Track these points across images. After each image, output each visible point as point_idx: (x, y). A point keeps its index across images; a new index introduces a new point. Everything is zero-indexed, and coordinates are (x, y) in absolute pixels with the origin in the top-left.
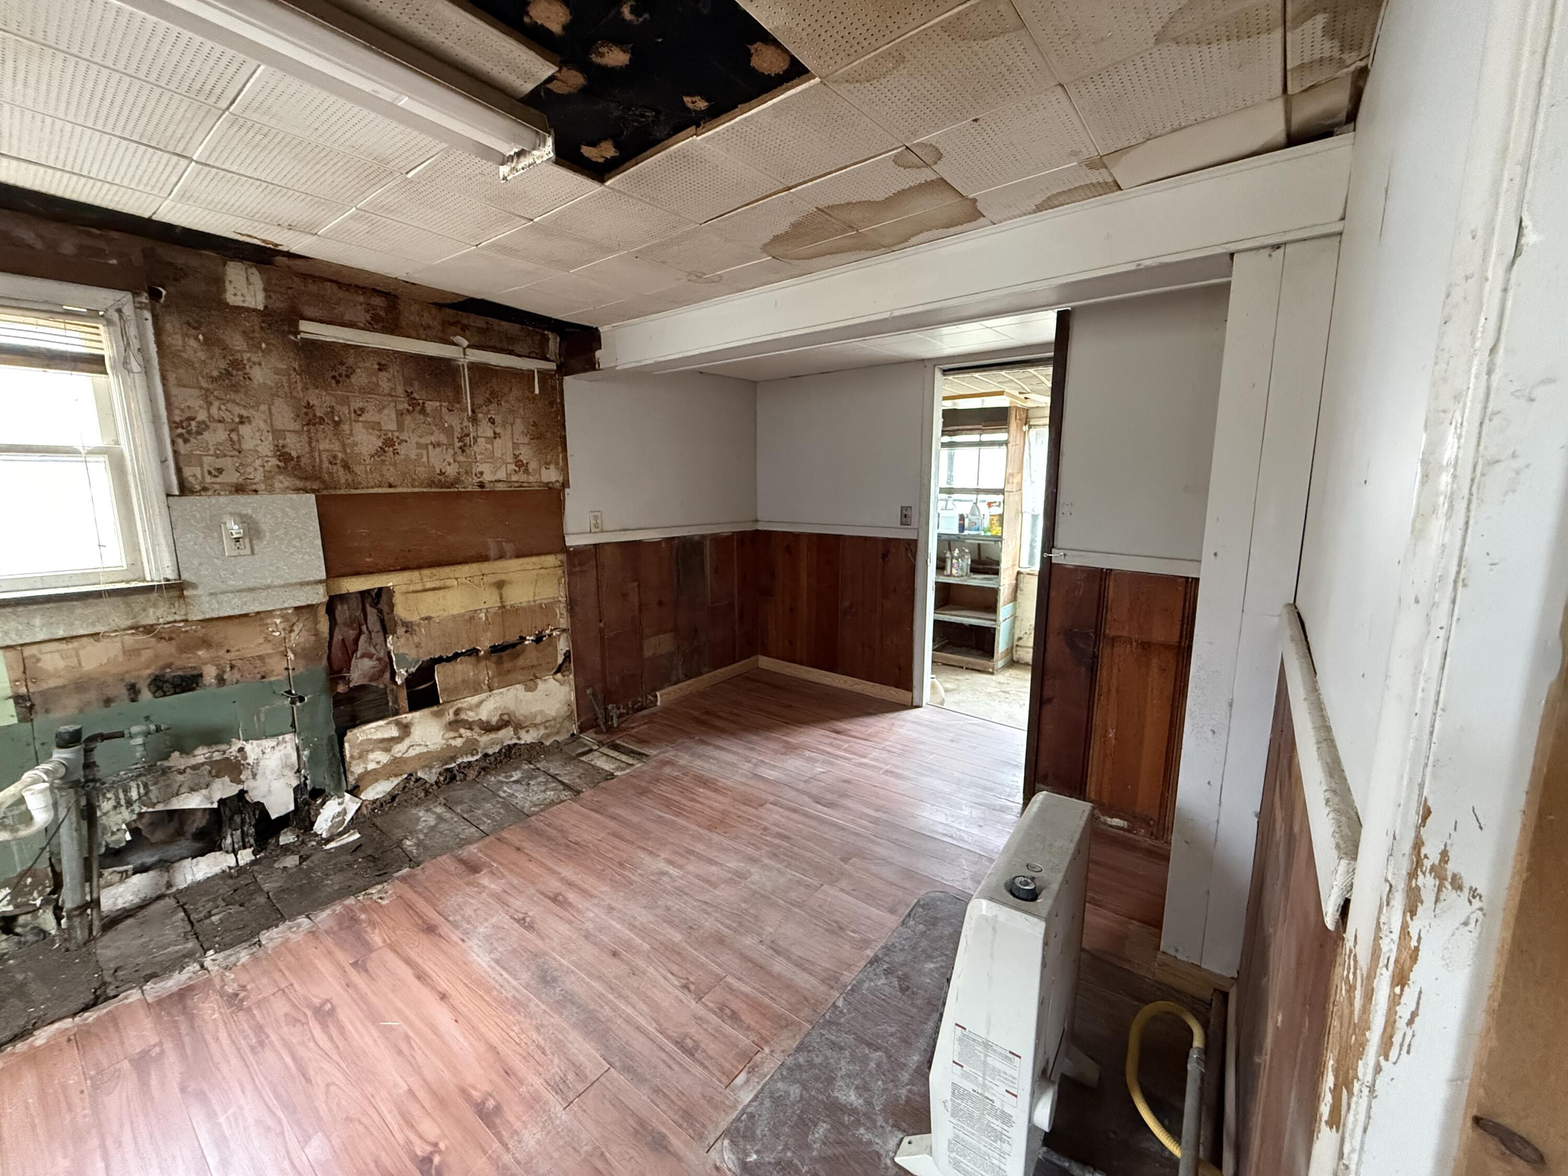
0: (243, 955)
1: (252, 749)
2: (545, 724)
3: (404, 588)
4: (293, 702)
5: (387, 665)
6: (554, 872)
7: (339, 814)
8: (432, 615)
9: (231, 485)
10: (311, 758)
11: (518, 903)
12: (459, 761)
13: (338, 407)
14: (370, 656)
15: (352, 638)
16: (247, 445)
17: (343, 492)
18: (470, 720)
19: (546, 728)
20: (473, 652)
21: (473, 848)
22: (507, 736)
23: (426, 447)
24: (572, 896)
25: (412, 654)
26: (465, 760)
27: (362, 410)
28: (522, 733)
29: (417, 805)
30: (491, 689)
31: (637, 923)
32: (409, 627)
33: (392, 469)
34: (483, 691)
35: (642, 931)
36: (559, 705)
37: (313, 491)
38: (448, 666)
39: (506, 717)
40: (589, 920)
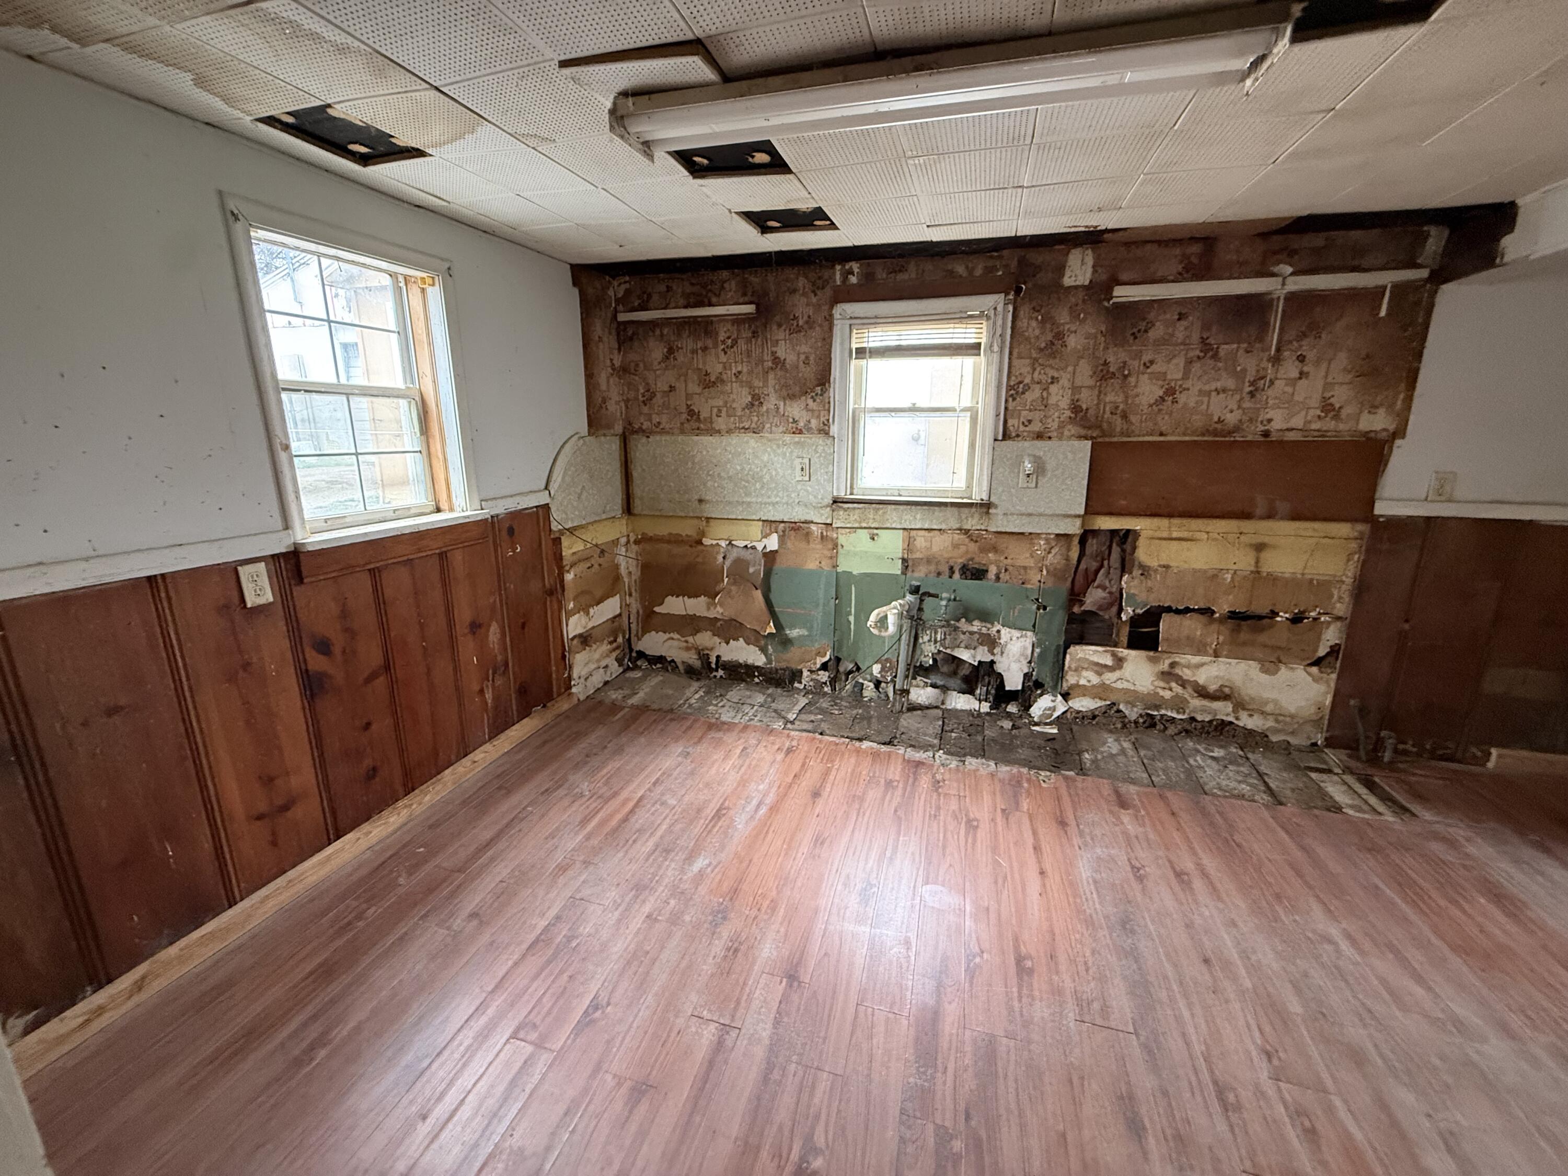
0: (954, 763)
1: (1006, 634)
2: (1277, 716)
3: (1150, 533)
4: (1038, 609)
5: (1117, 600)
6: (1195, 854)
7: (1050, 709)
8: (1172, 564)
9: (1033, 432)
10: (1040, 655)
11: (1143, 855)
12: (1163, 712)
13: (1130, 362)
14: (1104, 588)
15: (1094, 568)
16: (1053, 400)
17: (1115, 439)
18: (1185, 677)
19: (1277, 721)
20: (1207, 612)
21: (1133, 789)
22: (1223, 710)
23: (1208, 394)
24: (1198, 884)
25: (1142, 596)
26: (1169, 714)
27: (1152, 362)
28: (1244, 715)
29: (1111, 732)
30: (1216, 655)
31: (1254, 958)
32: (1146, 571)
33: (1166, 417)
34: (1205, 654)
35: (1254, 969)
36: (1303, 703)
37: (1092, 438)
38: (1177, 618)
39: (1227, 690)
40: (1201, 915)
